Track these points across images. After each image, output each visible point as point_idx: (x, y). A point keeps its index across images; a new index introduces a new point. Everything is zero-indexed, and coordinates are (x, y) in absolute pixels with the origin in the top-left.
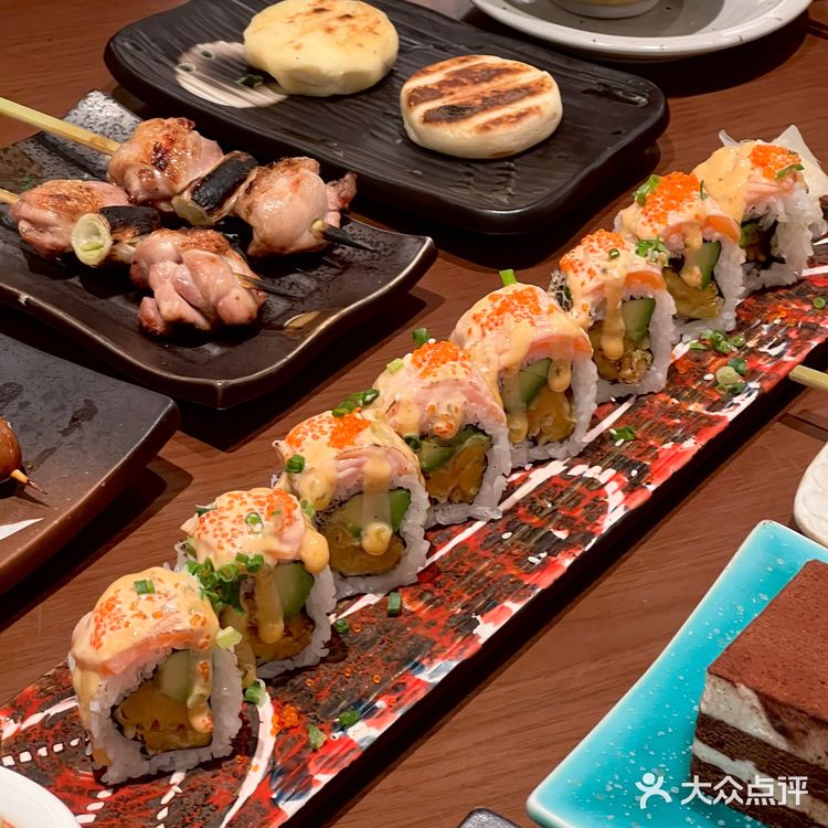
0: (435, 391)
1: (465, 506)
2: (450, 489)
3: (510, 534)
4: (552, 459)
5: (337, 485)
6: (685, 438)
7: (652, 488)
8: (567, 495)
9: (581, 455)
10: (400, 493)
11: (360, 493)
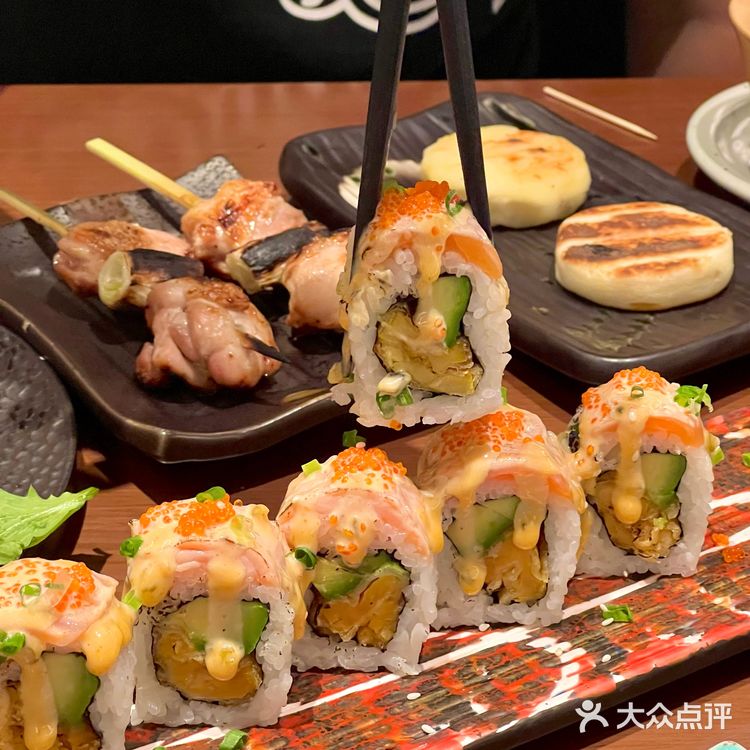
0: (342, 500)
1: (375, 652)
2: (356, 626)
3: (419, 695)
4: (517, 624)
5: (175, 578)
6: (690, 633)
7: (618, 679)
8: (513, 666)
9: (553, 626)
10: (256, 606)
11: (205, 596)
